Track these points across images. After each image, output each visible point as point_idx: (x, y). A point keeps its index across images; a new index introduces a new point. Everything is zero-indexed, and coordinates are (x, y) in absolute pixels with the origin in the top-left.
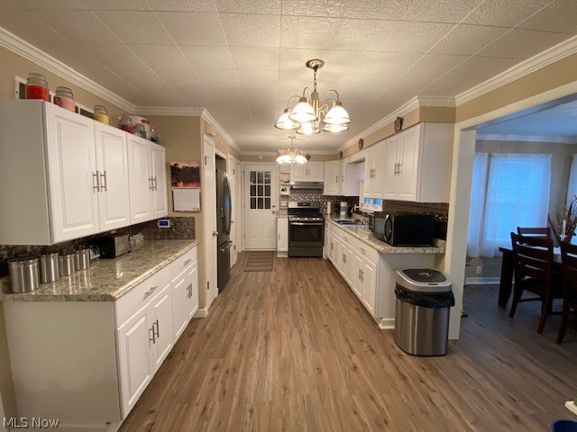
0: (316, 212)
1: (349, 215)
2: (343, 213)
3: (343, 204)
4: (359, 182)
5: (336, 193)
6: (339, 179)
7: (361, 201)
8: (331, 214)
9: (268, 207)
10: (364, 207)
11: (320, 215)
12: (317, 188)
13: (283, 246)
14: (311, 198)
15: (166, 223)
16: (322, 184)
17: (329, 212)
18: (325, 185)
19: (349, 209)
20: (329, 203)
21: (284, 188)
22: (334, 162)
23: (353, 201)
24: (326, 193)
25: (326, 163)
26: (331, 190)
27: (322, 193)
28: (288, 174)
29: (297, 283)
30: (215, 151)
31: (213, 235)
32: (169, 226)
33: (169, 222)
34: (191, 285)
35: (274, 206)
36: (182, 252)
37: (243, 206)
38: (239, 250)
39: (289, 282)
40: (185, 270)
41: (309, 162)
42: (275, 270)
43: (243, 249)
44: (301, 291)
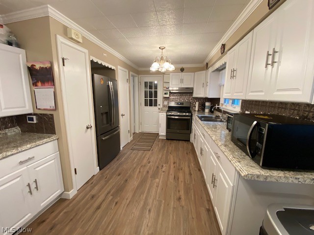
0: (187, 109)
1: (211, 112)
2: (207, 111)
3: (207, 104)
4: (221, 86)
5: (202, 95)
6: (205, 85)
7: (222, 101)
8: (199, 111)
9: (156, 105)
10: (224, 107)
11: (190, 112)
12: (188, 92)
13: (163, 132)
14: (185, 99)
15: (32, 119)
16: (192, 89)
17: (197, 109)
18: (195, 89)
19: (211, 107)
20: (197, 103)
21: (166, 92)
22: (202, 72)
23: (215, 101)
24: (195, 95)
25: (196, 73)
26: (199, 93)
27: (192, 96)
28: (169, 82)
29: (162, 166)
30: (89, 58)
31: (88, 128)
32: (35, 122)
33: (34, 117)
34: (36, 181)
35: (159, 105)
36: (9, 153)
37: (140, 104)
38: (137, 131)
39: (157, 163)
40: (24, 168)
41: (183, 73)
42: (152, 150)
43: (140, 131)
44: (162, 176)
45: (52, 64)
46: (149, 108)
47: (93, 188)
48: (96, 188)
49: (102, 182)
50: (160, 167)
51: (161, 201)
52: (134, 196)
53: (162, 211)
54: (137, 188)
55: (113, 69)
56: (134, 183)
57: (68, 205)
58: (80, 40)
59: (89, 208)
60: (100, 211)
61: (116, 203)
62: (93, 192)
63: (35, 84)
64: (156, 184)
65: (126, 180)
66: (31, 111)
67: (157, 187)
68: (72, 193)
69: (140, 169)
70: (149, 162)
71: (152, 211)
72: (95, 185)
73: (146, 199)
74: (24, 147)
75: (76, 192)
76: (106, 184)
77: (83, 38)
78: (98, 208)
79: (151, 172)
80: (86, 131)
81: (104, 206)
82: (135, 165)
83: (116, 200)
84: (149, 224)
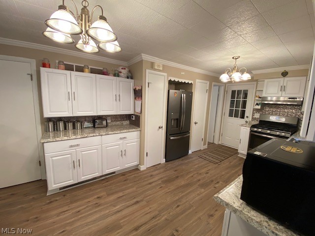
9: (242, 117)
13: (243, 149)
21: (258, 102)
27: (301, 110)
28: (262, 90)
29: (218, 182)
30: (168, 78)
31: (159, 128)
32: (134, 119)
33: (134, 116)
34: (125, 150)
35: (247, 117)
36: (116, 132)
37: (223, 114)
38: (216, 142)
39: (215, 177)
40: (121, 142)
41: (286, 79)
42: (219, 165)
43: (220, 143)
44: (210, 190)
45: (142, 87)
46: (233, 119)
47: (155, 170)
48: (157, 172)
49: (162, 170)
50: (215, 182)
51: (192, 206)
52: (175, 190)
53: (187, 213)
54: (181, 187)
55: (190, 83)
56: (182, 182)
57: (138, 173)
58: (161, 69)
59: (146, 181)
60: (150, 186)
61: (161, 187)
62: (154, 173)
63: (135, 98)
64: (198, 192)
65: (178, 177)
66: (133, 113)
67: (198, 195)
68: (142, 168)
69: (194, 175)
70: (207, 173)
71: (180, 208)
72: (157, 170)
73: (182, 197)
74: (123, 131)
75: (145, 169)
76: (163, 172)
77: (164, 66)
78: (150, 184)
79: (201, 182)
80: (158, 130)
81: (153, 184)
82: (192, 170)
83: (162, 186)
84: (171, 214)
